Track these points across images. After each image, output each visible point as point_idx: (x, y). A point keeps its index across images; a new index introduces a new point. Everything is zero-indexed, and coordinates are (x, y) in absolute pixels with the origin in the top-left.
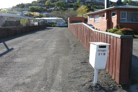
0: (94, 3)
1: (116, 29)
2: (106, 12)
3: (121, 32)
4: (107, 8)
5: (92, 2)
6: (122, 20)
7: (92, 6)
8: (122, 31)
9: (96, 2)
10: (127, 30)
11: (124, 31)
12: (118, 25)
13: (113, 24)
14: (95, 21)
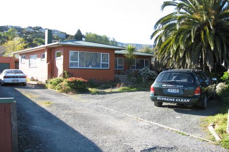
0: (39, 35)
1: (61, 78)
2: (46, 50)
3: (67, 83)
4: (48, 43)
5: (36, 32)
6: (72, 64)
7: (34, 39)
8: (69, 82)
9: (41, 33)
10: (76, 81)
11: (72, 82)
12: (65, 72)
13: (57, 70)
14: (30, 65)
